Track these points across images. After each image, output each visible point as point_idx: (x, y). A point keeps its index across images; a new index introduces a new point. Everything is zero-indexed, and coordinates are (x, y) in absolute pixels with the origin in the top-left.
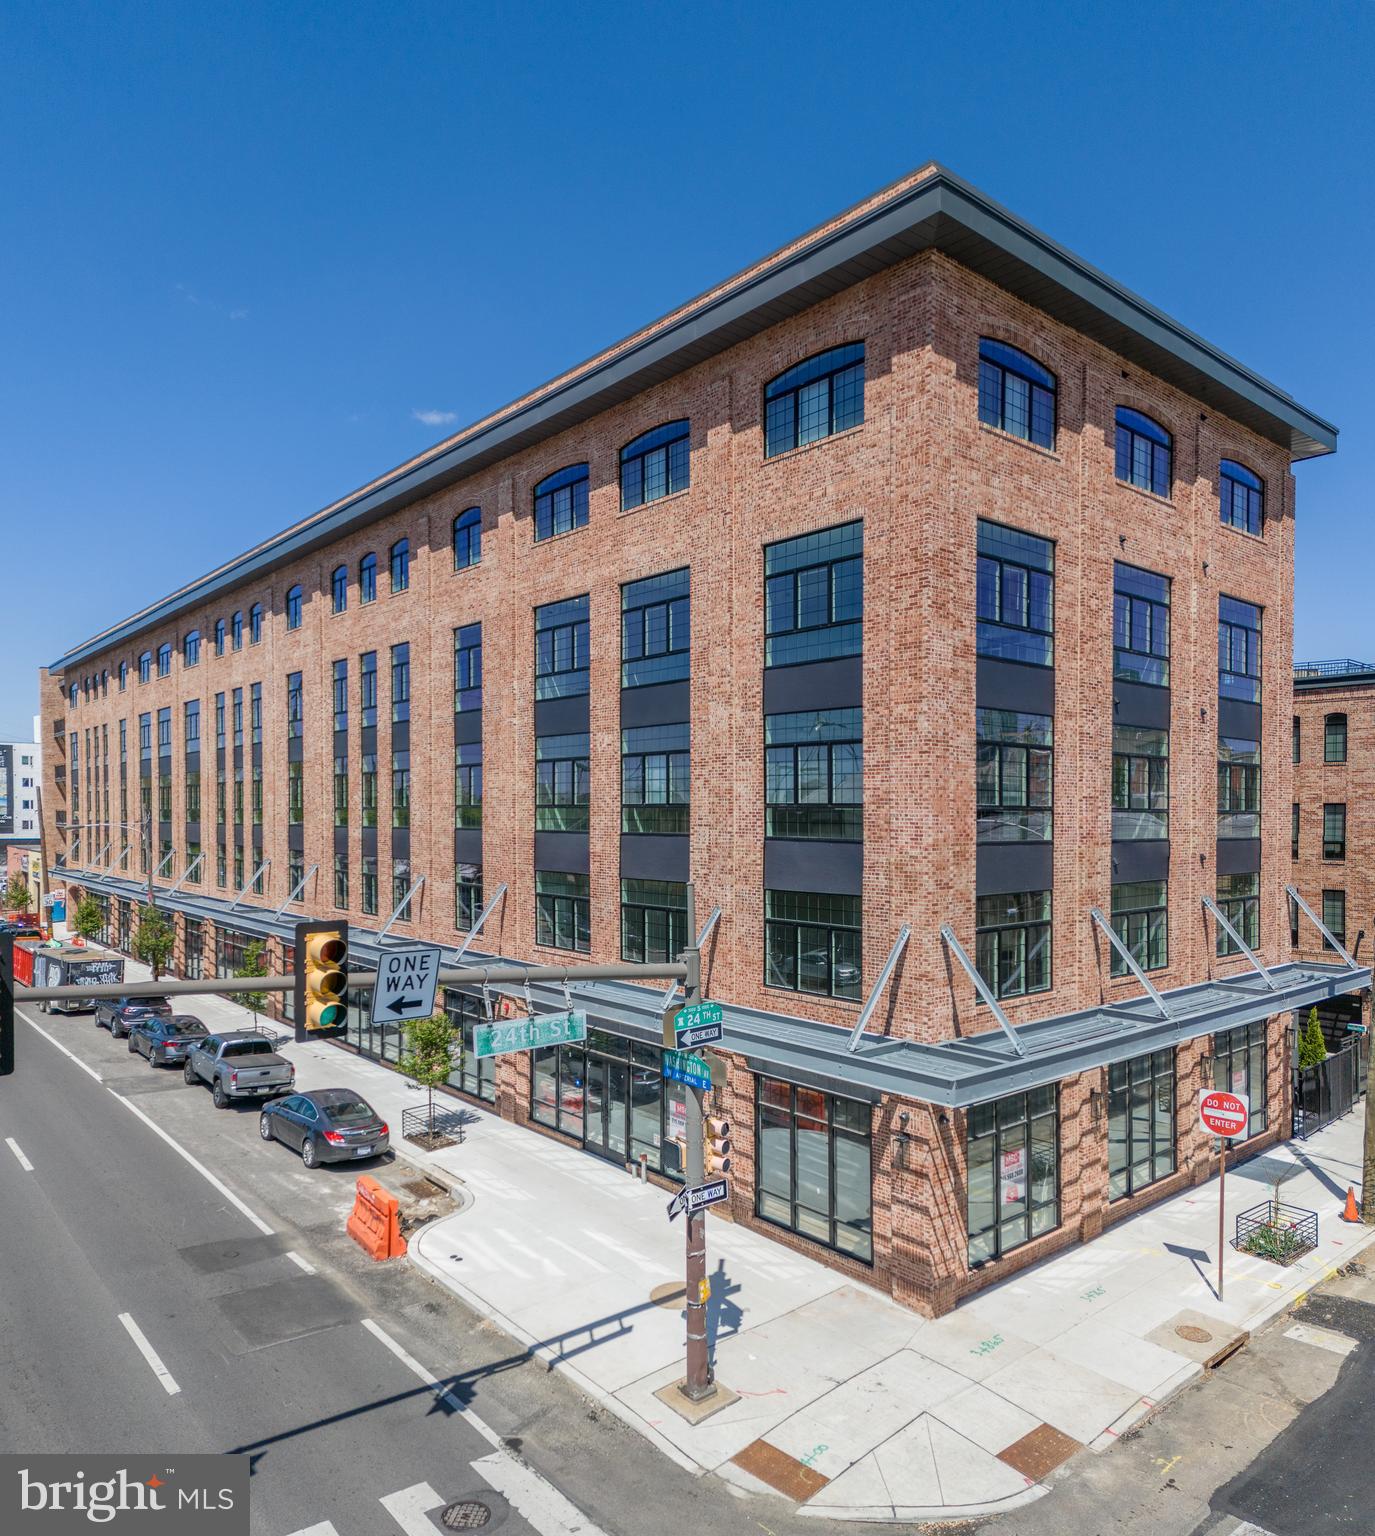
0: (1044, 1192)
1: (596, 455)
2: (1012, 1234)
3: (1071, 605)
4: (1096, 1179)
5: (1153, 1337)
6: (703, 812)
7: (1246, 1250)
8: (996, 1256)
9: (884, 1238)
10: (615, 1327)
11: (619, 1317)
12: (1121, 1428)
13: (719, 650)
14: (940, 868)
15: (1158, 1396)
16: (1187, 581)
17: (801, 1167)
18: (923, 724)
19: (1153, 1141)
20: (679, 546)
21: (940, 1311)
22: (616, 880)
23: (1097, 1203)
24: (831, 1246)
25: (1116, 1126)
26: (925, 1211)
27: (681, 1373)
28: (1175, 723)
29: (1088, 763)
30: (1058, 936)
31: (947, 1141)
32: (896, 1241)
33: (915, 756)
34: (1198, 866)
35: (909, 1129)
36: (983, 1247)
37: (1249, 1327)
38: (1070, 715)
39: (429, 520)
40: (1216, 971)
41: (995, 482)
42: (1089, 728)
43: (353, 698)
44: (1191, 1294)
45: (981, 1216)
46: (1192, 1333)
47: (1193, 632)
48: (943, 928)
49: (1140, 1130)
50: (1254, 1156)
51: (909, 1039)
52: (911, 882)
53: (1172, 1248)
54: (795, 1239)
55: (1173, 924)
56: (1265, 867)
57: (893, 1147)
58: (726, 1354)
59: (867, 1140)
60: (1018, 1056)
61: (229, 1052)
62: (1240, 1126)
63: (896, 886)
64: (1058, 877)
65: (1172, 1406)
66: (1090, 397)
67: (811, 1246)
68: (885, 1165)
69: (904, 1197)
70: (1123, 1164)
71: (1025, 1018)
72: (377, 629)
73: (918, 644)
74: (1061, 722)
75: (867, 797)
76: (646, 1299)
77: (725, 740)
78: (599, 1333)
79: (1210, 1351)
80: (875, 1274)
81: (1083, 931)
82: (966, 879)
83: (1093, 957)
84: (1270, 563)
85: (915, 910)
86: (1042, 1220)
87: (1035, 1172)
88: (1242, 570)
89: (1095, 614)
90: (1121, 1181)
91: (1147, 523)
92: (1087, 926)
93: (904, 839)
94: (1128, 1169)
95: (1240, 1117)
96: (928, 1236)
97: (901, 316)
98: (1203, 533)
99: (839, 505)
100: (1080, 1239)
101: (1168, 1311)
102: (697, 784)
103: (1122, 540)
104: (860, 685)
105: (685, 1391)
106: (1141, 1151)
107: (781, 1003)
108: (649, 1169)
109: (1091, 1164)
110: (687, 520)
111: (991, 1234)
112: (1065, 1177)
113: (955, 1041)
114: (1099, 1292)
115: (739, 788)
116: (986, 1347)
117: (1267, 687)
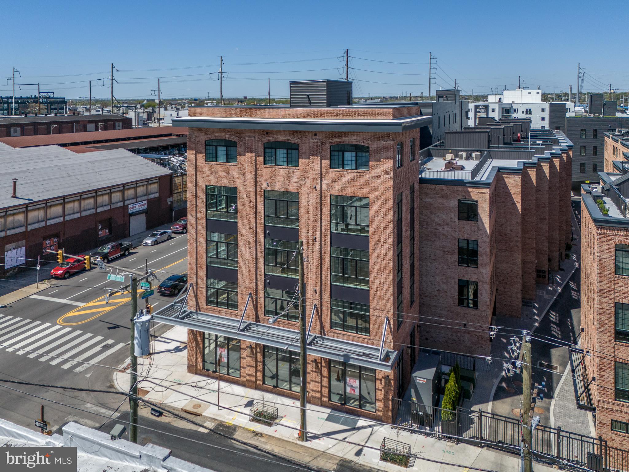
8: (214, 372)
16: (307, 193)
21: (190, 372)
84: (372, 180)
91: (282, 176)
98: (314, 176)
116: (178, 380)
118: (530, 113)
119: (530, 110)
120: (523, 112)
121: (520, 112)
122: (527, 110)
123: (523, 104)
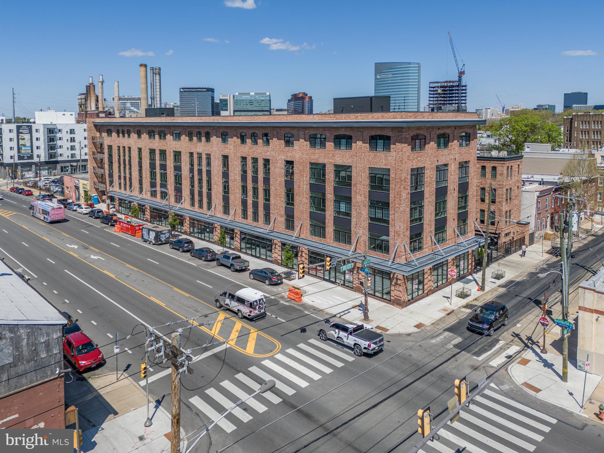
0: (421, 287)
1: (328, 135)
2: (415, 295)
3: (427, 178)
4: (431, 283)
5: (439, 311)
6: (355, 215)
7: (458, 297)
8: (412, 299)
9: (393, 296)
10: (347, 312)
11: (347, 310)
12: (432, 323)
13: (359, 185)
14: (404, 232)
15: (438, 318)
16: (451, 163)
17: (376, 285)
18: (401, 209)
19: (442, 275)
20: (349, 161)
21: (403, 307)
22: (333, 224)
23: (431, 287)
24: (382, 298)
25: (435, 273)
26: (401, 291)
27: (363, 317)
28: (448, 193)
29: (430, 206)
30: (424, 240)
31: (404, 279)
32: (395, 297)
33: (400, 214)
34: (453, 221)
35: (398, 277)
36: (410, 297)
37: (454, 309)
38: (427, 198)
39: (277, 132)
40: (457, 241)
41: (414, 161)
42: (431, 200)
43: (249, 168)
44: (446, 304)
45: (410, 292)
46: (445, 310)
47: (453, 173)
48: (404, 243)
49: (440, 273)
50: (465, 278)
51: (398, 262)
52: (399, 235)
53: (444, 297)
54: (375, 297)
55: (447, 233)
56: (469, 217)
57: (395, 280)
58: (369, 315)
59: (390, 279)
60: (417, 266)
61: (233, 259)
62: (455, 275)
63: (396, 235)
64: (424, 229)
65: (440, 320)
66: (431, 138)
67: (378, 298)
68: (393, 283)
69: (397, 289)
70: (436, 281)
71: (418, 256)
72: (258, 153)
73: (400, 195)
74: (425, 200)
75: (390, 219)
76: (351, 307)
77: (360, 203)
78: (345, 312)
79: (447, 312)
80: (391, 302)
81: (429, 238)
82: (408, 233)
83: (431, 243)
84: (471, 151)
85: (399, 240)
86: (420, 292)
87: (420, 283)
88: (464, 155)
89: (432, 178)
90: (436, 284)
91: (443, 155)
92: (430, 238)
93: (397, 228)
94: (437, 282)
95: (455, 274)
96: (401, 296)
97: (398, 136)
98: (455, 152)
99: (385, 165)
100: (427, 295)
101: (442, 307)
102: (353, 210)
103: (438, 161)
104: (389, 199)
105: (365, 320)
106: (440, 277)
107: (372, 253)
108: (342, 284)
109: (430, 281)
110: (351, 156)
111: (411, 295)
112: (425, 284)
113: (406, 262)
114: (430, 304)
115: (363, 212)
116: (411, 313)
117: (470, 178)
118: (74, 133)
119: (74, 130)
120: (67, 132)
121: (64, 132)
122: (71, 130)
123: (67, 125)
